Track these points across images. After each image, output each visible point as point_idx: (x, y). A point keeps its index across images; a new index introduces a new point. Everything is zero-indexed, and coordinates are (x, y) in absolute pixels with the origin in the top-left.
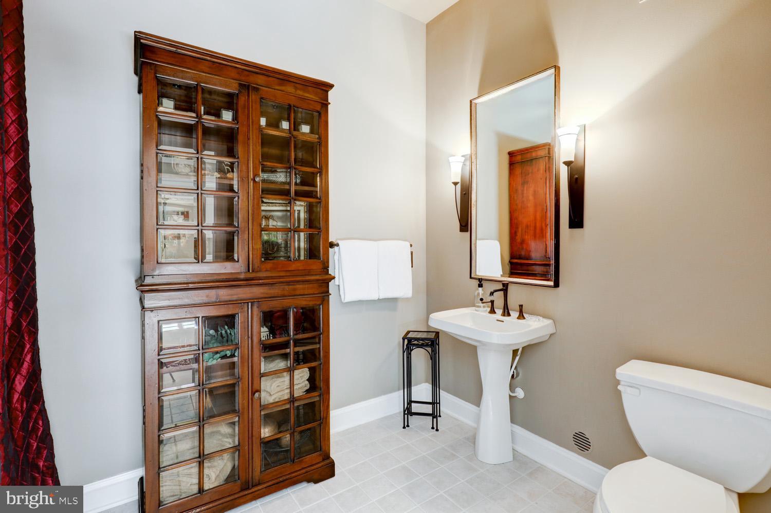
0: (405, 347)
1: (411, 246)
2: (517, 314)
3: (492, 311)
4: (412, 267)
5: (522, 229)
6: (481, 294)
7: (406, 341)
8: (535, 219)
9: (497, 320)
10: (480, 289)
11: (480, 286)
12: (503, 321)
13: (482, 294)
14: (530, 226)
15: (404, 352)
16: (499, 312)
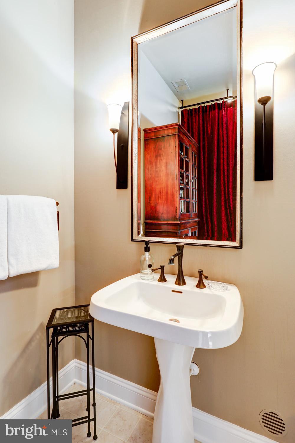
0: (50, 339)
1: (57, 204)
2: (196, 281)
3: (162, 279)
4: (58, 230)
5: (155, 195)
6: (147, 259)
7: (51, 330)
8: (167, 186)
9: (173, 291)
10: (147, 254)
11: (147, 249)
12: (181, 292)
13: (150, 259)
14: (163, 192)
15: (48, 346)
16: (171, 279)
